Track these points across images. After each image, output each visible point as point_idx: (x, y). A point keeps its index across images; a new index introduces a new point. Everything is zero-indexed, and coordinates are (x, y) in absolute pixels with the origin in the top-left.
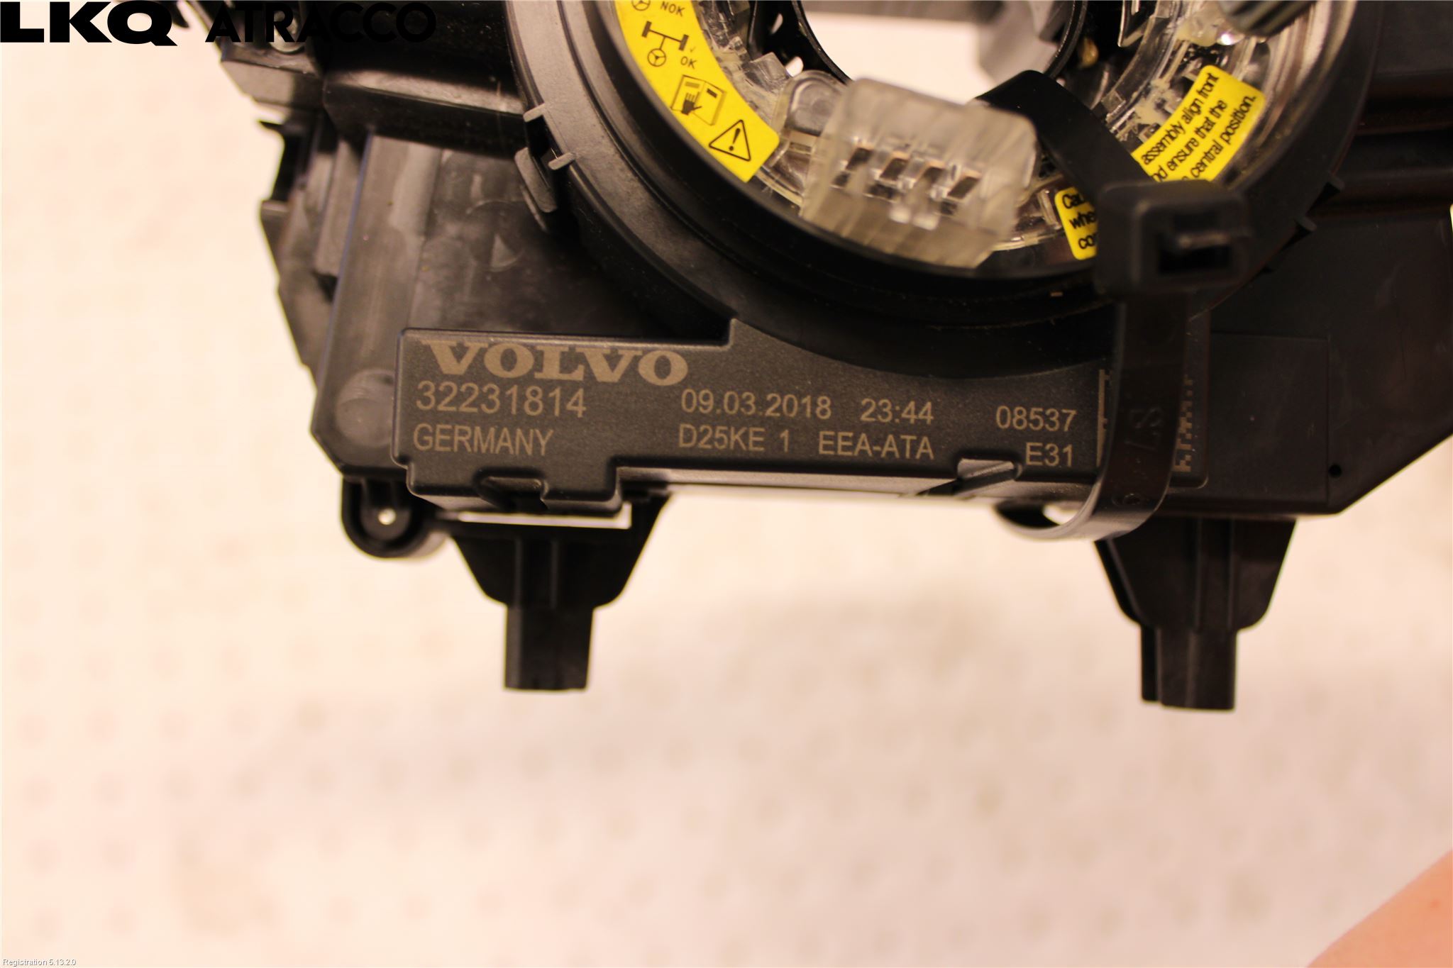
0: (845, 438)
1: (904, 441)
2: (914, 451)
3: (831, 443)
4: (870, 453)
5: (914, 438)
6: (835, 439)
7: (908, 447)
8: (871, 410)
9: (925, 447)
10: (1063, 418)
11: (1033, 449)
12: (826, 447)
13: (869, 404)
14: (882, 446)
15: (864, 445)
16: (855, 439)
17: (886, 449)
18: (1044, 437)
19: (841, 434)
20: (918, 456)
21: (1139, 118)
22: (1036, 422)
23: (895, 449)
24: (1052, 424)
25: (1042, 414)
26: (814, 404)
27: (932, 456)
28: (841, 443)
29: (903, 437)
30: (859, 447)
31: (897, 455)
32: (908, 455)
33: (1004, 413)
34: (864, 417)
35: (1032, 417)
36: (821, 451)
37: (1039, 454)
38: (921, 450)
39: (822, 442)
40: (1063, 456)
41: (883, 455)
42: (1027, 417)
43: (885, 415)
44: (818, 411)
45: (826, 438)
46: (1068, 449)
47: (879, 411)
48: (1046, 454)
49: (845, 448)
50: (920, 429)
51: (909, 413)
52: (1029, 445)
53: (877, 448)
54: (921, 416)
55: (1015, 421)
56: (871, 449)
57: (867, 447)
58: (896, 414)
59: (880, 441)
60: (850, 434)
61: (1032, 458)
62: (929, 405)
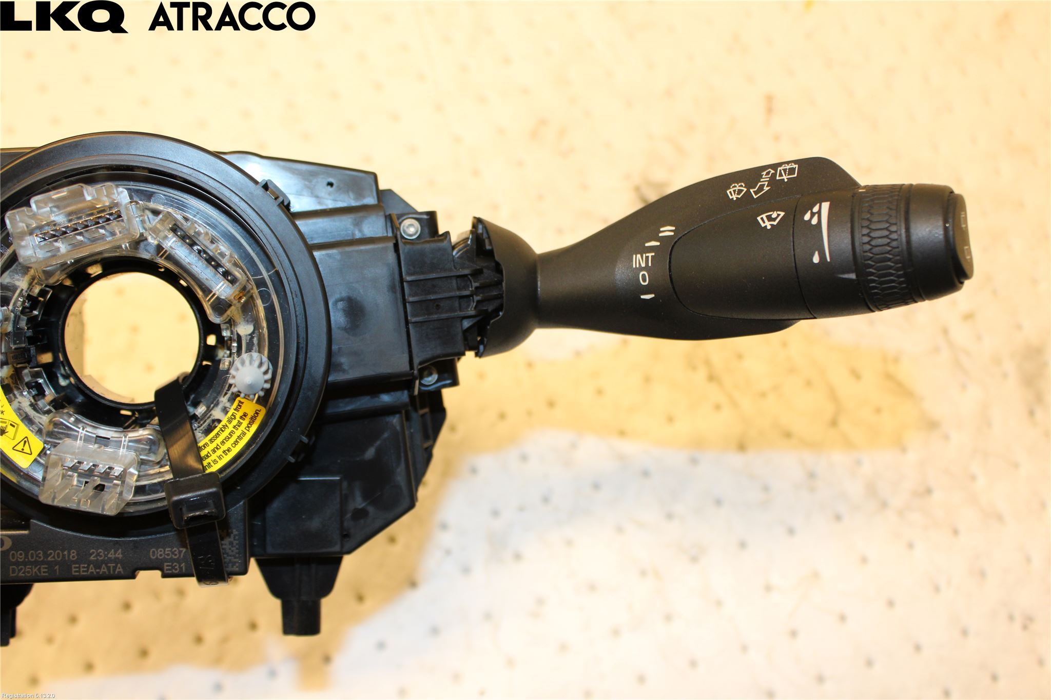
0: (84, 567)
1: (110, 567)
2: (114, 570)
3: (77, 569)
4: (95, 573)
5: (114, 565)
6: (79, 567)
7: (112, 569)
8: (94, 555)
9: (119, 568)
10: (180, 552)
11: (167, 566)
12: (75, 572)
13: (93, 553)
14: (100, 569)
15: (92, 570)
16: (88, 567)
17: (102, 570)
18: (172, 560)
19: (82, 565)
20: (116, 572)
21: (214, 416)
22: (168, 555)
23: (106, 570)
24: (176, 555)
25: (171, 551)
26: (69, 554)
27: (122, 572)
28: (82, 569)
29: (109, 565)
30: (90, 571)
31: (107, 573)
32: (112, 572)
33: (154, 552)
34: (92, 558)
35: (167, 552)
36: (74, 574)
37: (170, 568)
38: (117, 570)
39: (74, 570)
40: (181, 568)
41: (101, 573)
42: (164, 553)
43: (101, 556)
44: (71, 557)
45: (75, 568)
46: (183, 565)
47: (98, 555)
48: (173, 568)
49: (83, 571)
50: (116, 561)
51: (111, 554)
52: (166, 564)
53: (97, 570)
54: (117, 555)
55: (158, 555)
56: (96, 571)
57: (93, 570)
58: (106, 556)
59: (100, 568)
60: (86, 566)
61: (167, 570)
62: (120, 551)
